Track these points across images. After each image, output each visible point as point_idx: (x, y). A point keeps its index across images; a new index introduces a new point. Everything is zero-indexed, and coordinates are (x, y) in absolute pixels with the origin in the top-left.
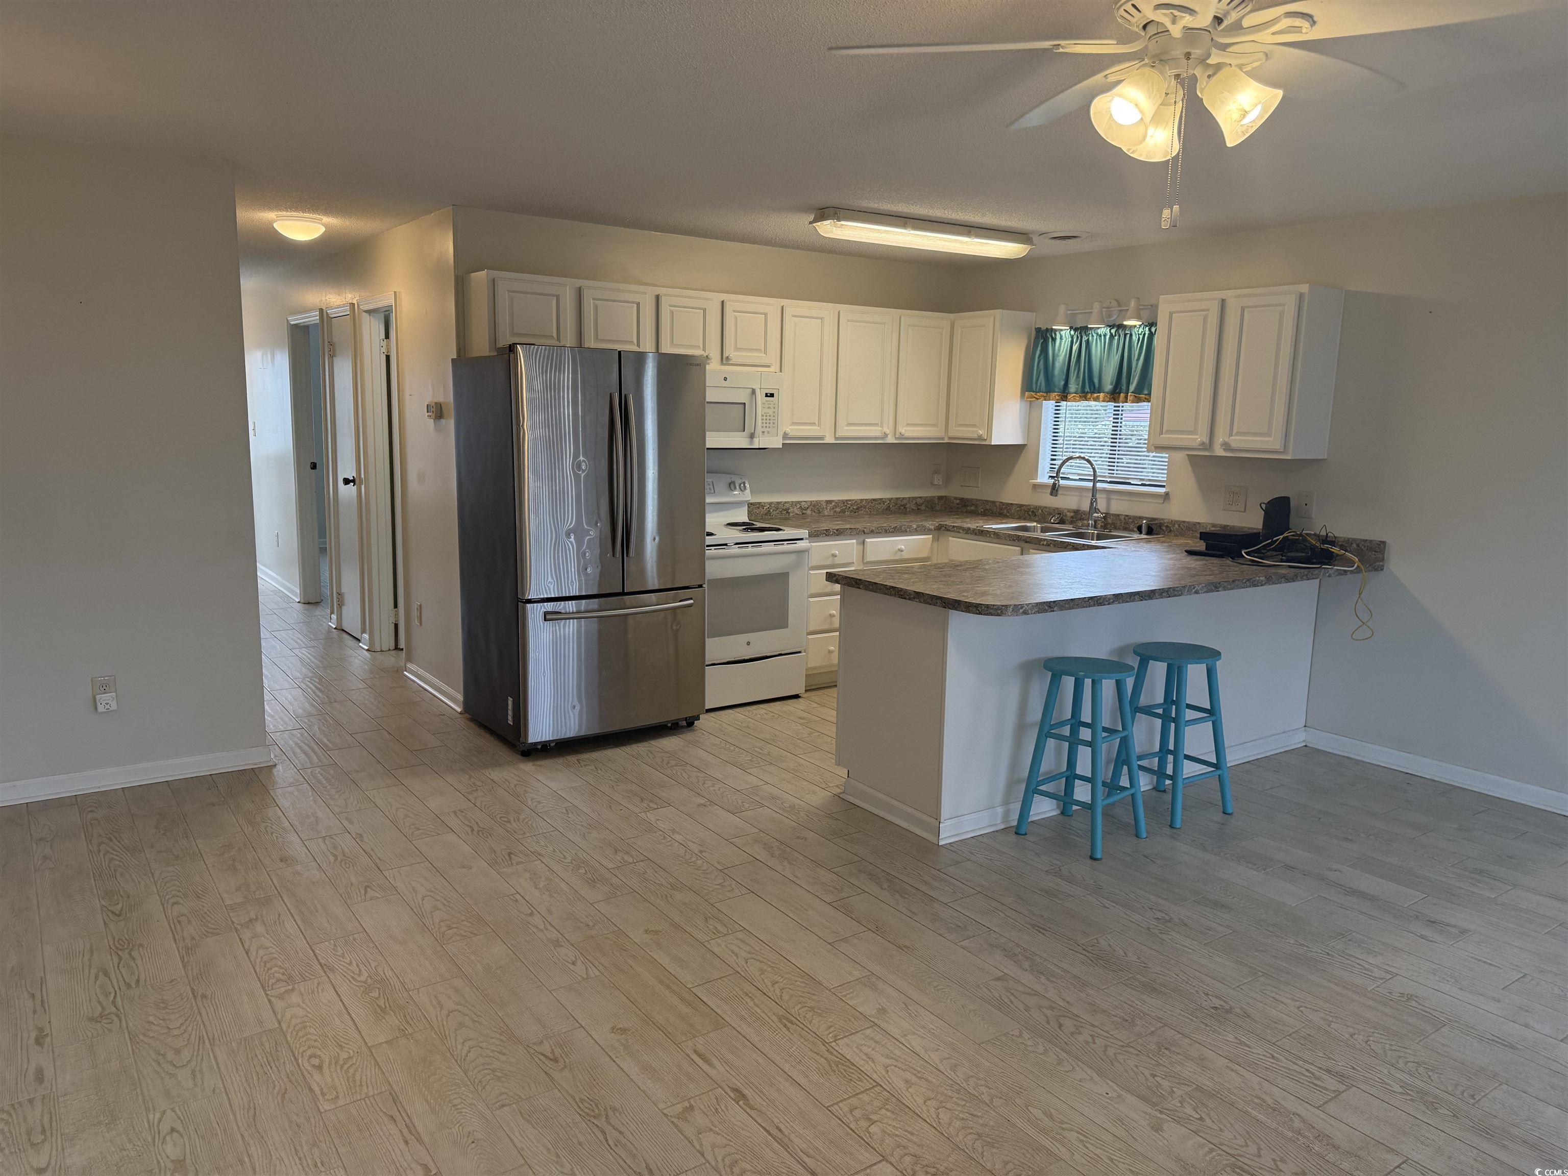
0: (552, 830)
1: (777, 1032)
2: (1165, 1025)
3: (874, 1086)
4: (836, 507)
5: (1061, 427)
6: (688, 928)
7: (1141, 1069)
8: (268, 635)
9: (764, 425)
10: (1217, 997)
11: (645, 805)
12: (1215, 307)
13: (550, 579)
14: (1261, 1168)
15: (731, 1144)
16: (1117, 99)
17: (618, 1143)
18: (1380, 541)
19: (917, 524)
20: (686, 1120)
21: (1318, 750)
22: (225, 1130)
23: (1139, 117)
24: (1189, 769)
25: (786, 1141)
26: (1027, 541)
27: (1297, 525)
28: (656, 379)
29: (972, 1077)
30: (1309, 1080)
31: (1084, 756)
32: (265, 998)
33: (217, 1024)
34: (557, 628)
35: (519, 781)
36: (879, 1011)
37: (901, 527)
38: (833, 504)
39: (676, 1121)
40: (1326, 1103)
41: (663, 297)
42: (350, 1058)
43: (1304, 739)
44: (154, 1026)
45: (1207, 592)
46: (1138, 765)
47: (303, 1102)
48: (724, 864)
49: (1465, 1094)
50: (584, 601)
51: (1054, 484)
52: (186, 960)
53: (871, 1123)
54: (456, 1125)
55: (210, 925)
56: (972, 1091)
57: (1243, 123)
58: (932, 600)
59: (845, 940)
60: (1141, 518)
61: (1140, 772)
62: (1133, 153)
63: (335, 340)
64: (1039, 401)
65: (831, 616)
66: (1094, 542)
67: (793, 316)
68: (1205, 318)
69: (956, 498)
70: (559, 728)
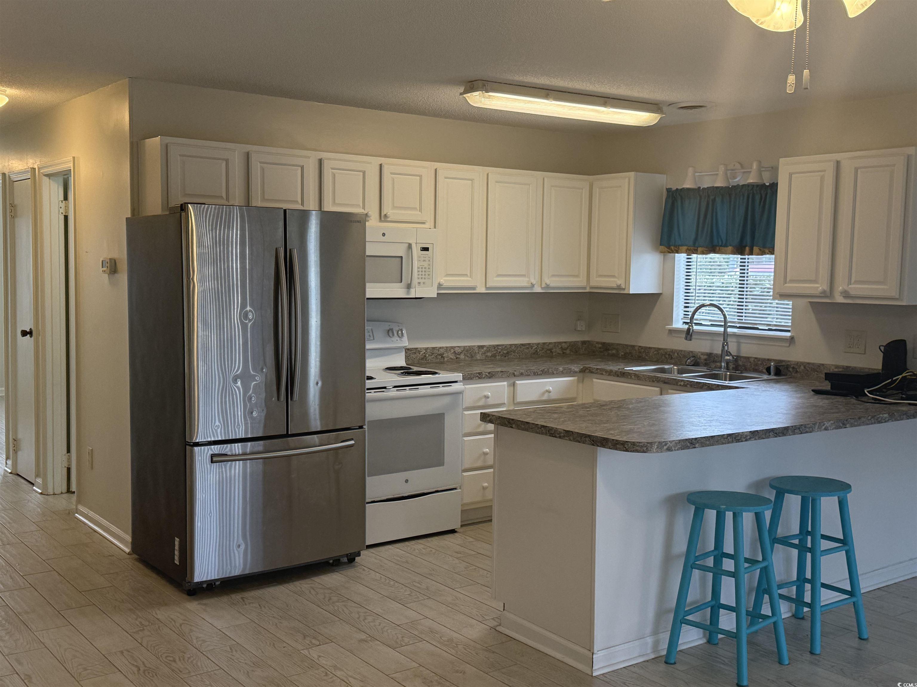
0: (216, 669)
4: (488, 352)
5: (693, 277)
9: (420, 276)
11: (308, 642)
12: (830, 168)
13: (217, 423)
19: (563, 367)
24: (826, 597)
26: (667, 382)
28: (318, 234)
31: (728, 585)
34: (224, 469)
35: (184, 620)
37: (548, 370)
38: (485, 349)
41: (325, 160)
45: (835, 428)
46: (779, 593)
50: (249, 444)
51: (689, 329)
58: (581, 438)
60: (769, 360)
61: (781, 601)
62: (762, 23)
63: (16, 202)
64: (672, 254)
65: (485, 454)
66: (727, 382)
67: (446, 178)
68: (822, 178)
69: (598, 343)
70: (225, 567)
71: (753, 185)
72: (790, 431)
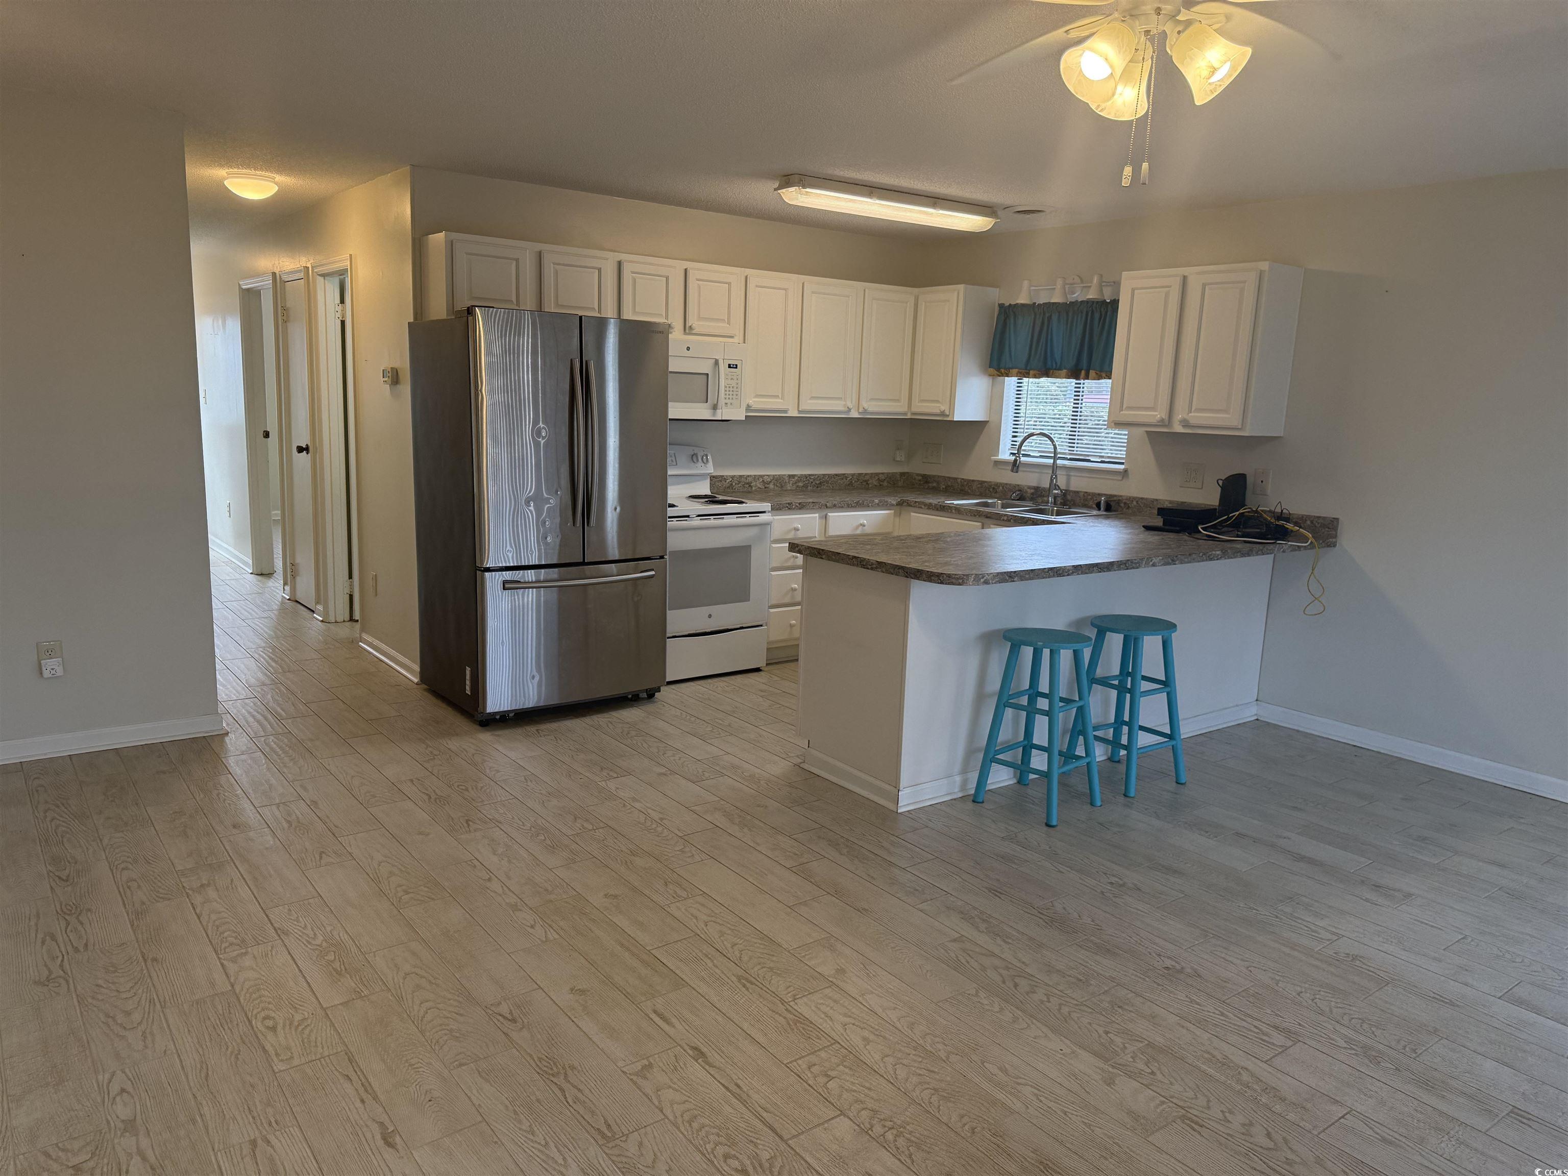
0: (511, 798)
1: (736, 992)
2: (1118, 985)
3: (832, 1044)
4: (799, 482)
5: (1023, 408)
6: (647, 892)
7: (1094, 1026)
8: (220, 606)
9: (727, 397)
10: (1169, 958)
11: (605, 774)
12: (1176, 283)
13: (509, 547)
14: (1209, 1119)
15: (690, 1100)
16: (1088, 54)
17: (576, 1100)
18: (1334, 518)
19: (879, 499)
20: (646, 1078)
21: (1268, 724)
22: (176, 1091)
23: (1110, 71)
24: (1144, 740)
25: (744, 1096)
26: (988, 516)
27: (1252, 502)
28: (618, 346)
29: (928, 1034)
30: (1257, 1036)
31: (1041, 724)
32: (218, 961)
33: (168, 987)
34: (516, 597)
35: (477, 750)
36: (837, 971)
37: (863, 502)
38: (796, 478)
39: (635, 1078)
40: (1274, 1057)
41: (624, 263)
42: (305, 1019)
43: (1256, 712)
44: (103, 989)
45: (1164, 565)
46: (1094, 735)
47: (257, 1063)
48: (684, 831)
49: (1407, 1049)
50: (543, 571)
51: (1015, 460)
52: (136, 924)
53: (829, 1079)
54: (413, 1083)
55: (161, 890)
56: (929, 1048)
57: (1212, 80)
58: (894, 570)
59: (805, 904)
60: (1100, 495)
61: (1096, 743)
62: (1102, 110)
63: (288, 305)
64: (1002, 378)
65: (794, 590)
66: (1053, 517)
67: (757, 286)
68: (1167, 295)
69: (918, 475)
70: (518, 698)
71: (1093, 302)
72: (1115, 566)
